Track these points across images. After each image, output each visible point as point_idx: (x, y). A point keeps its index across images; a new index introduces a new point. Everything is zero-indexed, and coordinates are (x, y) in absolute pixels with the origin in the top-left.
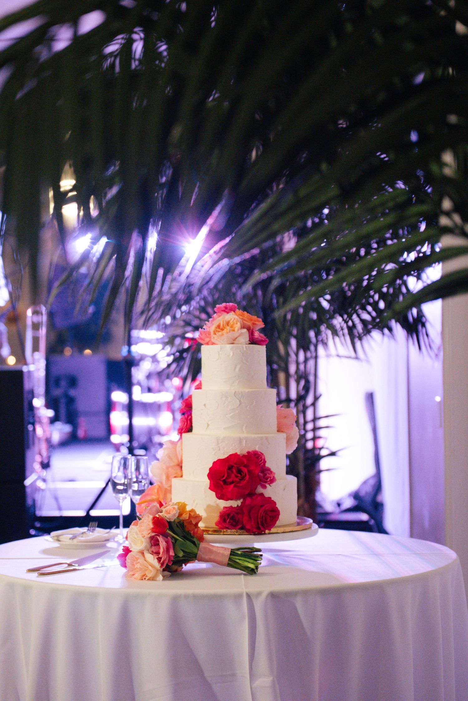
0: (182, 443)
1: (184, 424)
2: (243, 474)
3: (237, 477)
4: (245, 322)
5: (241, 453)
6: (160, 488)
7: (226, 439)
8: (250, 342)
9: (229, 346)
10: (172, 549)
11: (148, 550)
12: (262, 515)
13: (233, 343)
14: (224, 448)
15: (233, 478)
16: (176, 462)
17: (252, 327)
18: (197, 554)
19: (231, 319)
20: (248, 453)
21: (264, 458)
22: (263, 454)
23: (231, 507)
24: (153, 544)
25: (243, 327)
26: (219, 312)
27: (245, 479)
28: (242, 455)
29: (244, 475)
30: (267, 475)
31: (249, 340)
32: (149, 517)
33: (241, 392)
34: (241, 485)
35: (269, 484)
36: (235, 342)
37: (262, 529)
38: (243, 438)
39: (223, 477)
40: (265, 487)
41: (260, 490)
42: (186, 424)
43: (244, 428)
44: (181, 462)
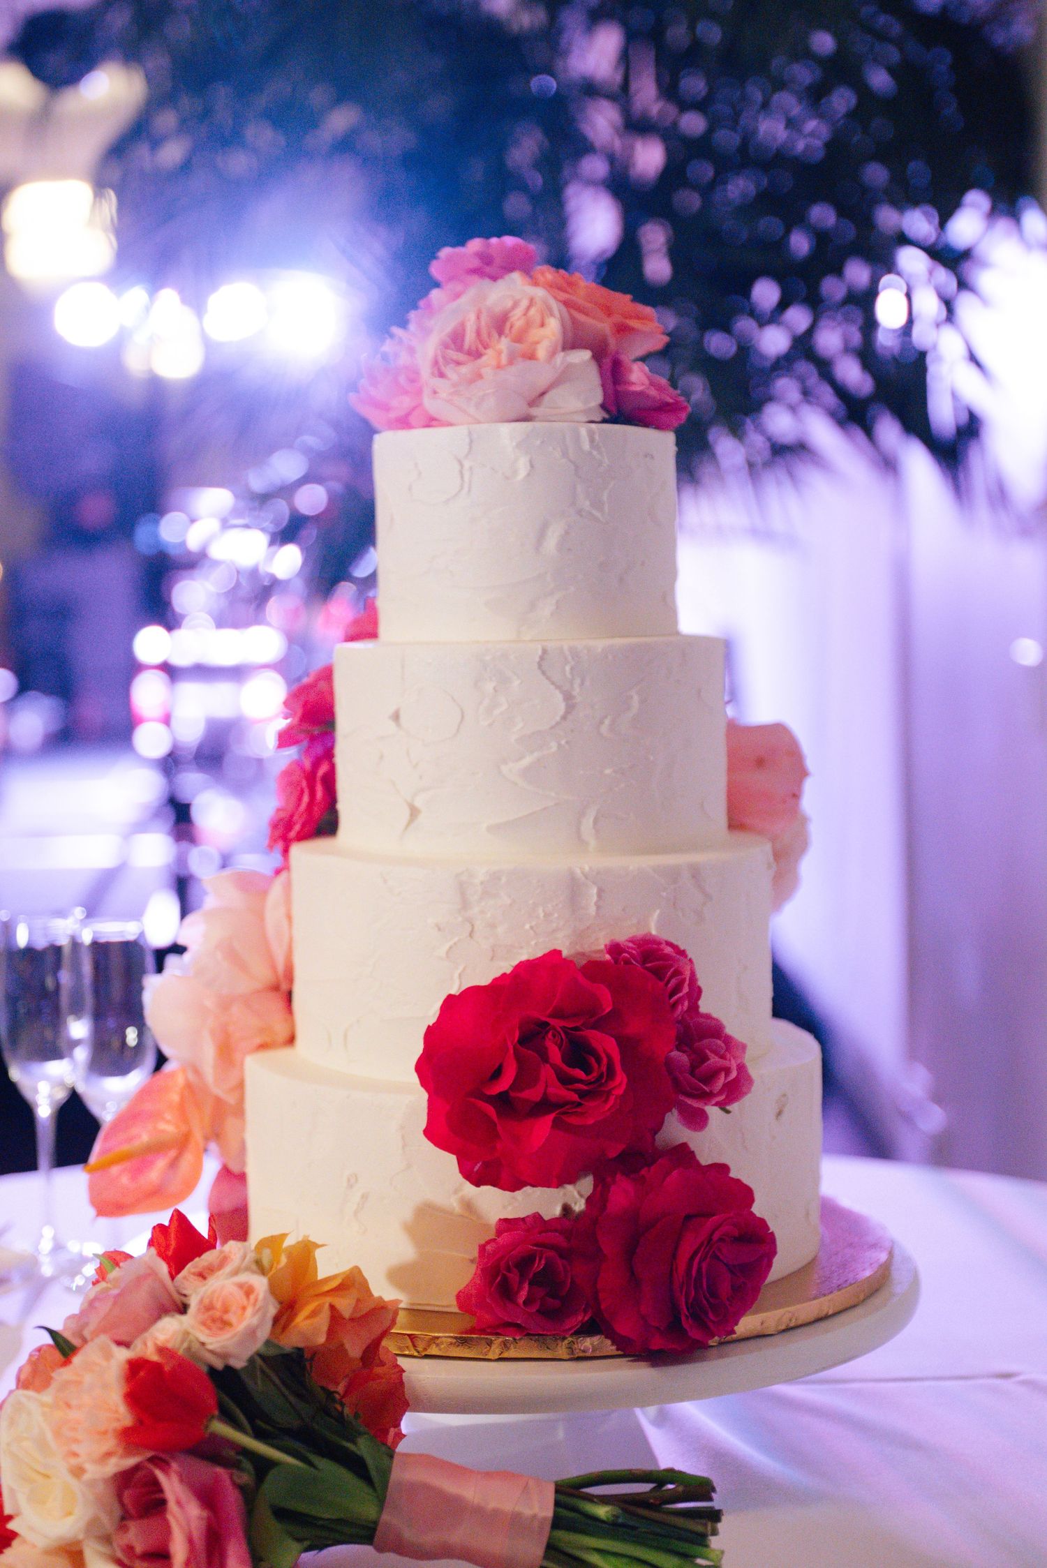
0: (288, 887)
1: (300, 799)
2: (595, 1065)
3: (566, 1080)
4: (581, 318)
5: (579, 948)
6: (193, 1092)
7: (504, 880)
8: (607, 416)
9: (508, 433)
10: (241, 1534)
11: (107, 1539)
12: (694, 1273)
13: (527, 419)
14: (493, 926)
15: (547, 1084)
16: (262, 974)
17: (612, 343)
18: (376, 1523)
19: (516, 304)
20: (614, 949)
21: (693, 974)
22: (683, 953)
23: (537, 1217)
24: (130, 1507)
25: (572, 342)
26: (451, 279)
27: (609, 1093)
28: (584, 962)
29: (604, 1069)
30: (706, 1058)
31: (603, 406)
32: (108, 1356)
33: (575, 654)
34: (590, 1122)
35: (722, 1106)
36: (534, 411)
37: (695, 1334)
38: (586, 877)
39: (497, 1074)
40: (697, 1120)
41: (674, 1130)
42: (306, 799)
43: (588, 823)
44: (289, 975)
